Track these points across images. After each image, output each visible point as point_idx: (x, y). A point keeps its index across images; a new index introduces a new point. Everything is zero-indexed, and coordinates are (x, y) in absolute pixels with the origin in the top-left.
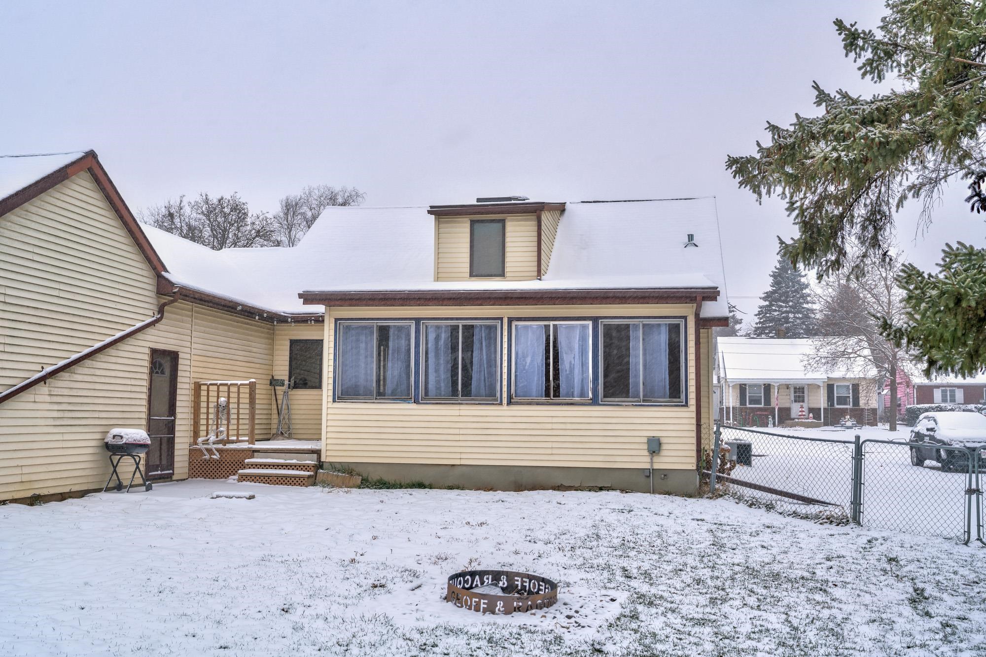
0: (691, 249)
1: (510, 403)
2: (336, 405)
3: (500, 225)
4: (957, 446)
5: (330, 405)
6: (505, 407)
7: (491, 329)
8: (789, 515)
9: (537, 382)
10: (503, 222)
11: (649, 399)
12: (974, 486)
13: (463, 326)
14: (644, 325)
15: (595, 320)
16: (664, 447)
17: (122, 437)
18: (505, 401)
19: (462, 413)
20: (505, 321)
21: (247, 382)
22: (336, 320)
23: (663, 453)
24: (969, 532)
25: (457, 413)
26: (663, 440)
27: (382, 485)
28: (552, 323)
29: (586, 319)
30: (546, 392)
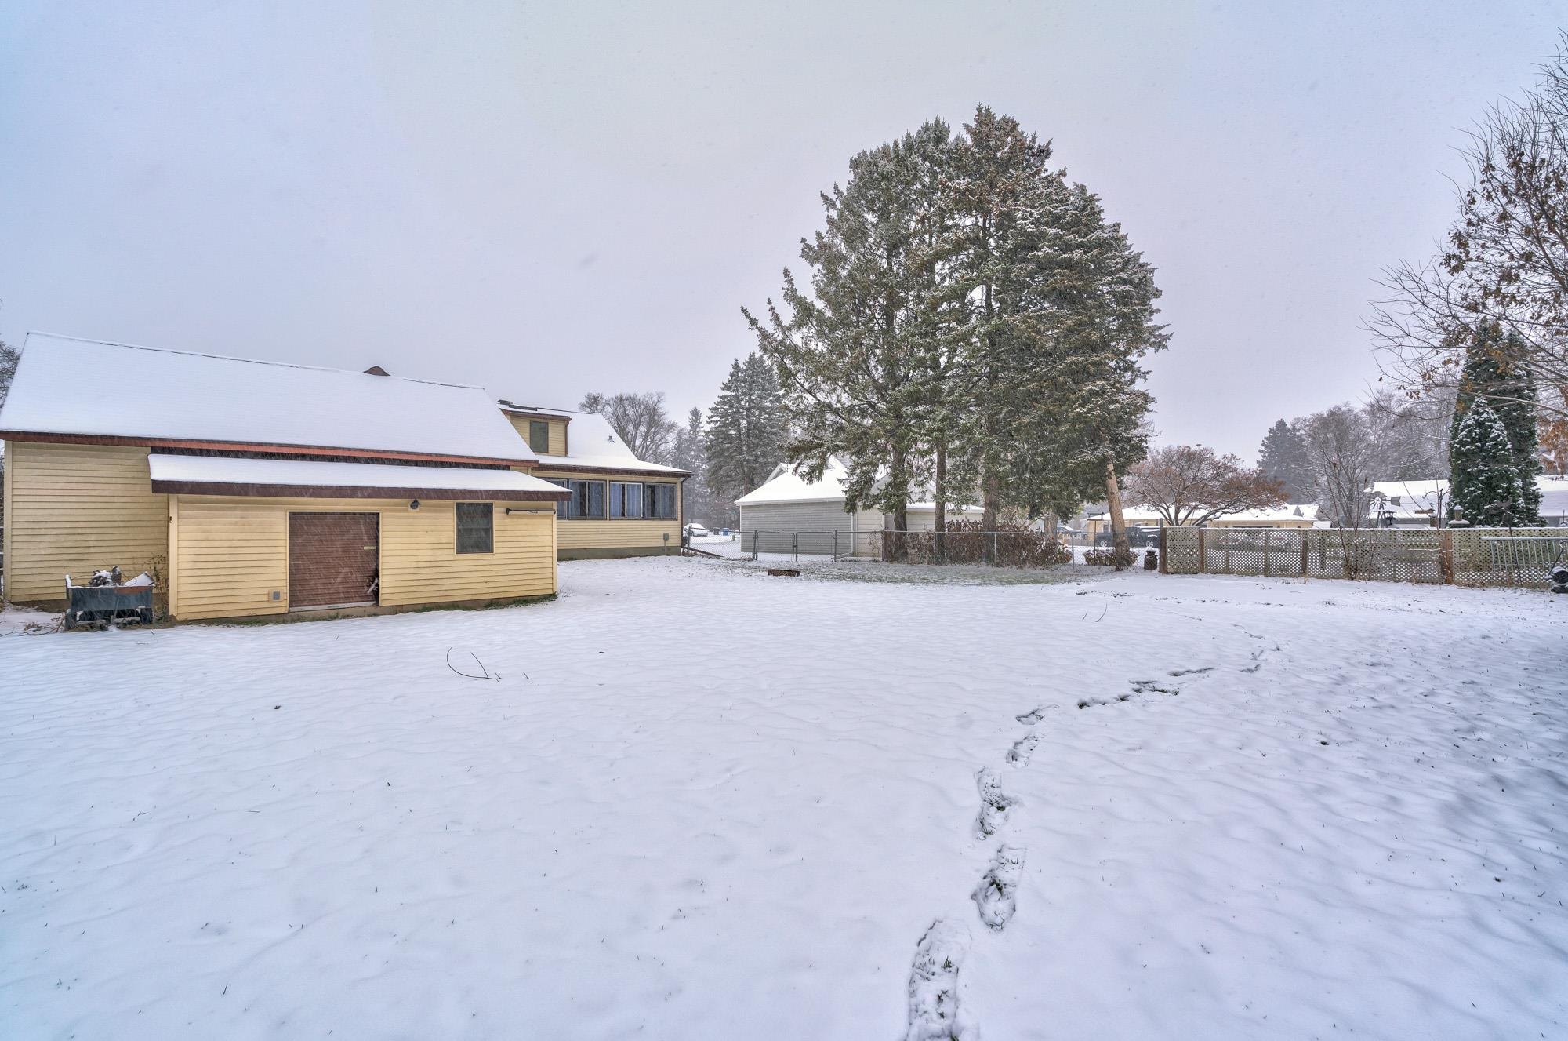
1: (610, 520)
3: (545, 425)
6: (608, 521)
7: (601, 486)
9: (619, 510)
10: (545, 423)
11: (663, 517)
12: (795, 545)
13: (588, 483)
14: (661, 486)
15: (644, 483)
16: (670, 537)
18: (608, 518)
20: (608, 481)
23: (668, 539)
24: (793, 559)
25: (587, 524)
26: (669, 534)
28: (626, 484)
29: (640, 482)
30: (623, 515)
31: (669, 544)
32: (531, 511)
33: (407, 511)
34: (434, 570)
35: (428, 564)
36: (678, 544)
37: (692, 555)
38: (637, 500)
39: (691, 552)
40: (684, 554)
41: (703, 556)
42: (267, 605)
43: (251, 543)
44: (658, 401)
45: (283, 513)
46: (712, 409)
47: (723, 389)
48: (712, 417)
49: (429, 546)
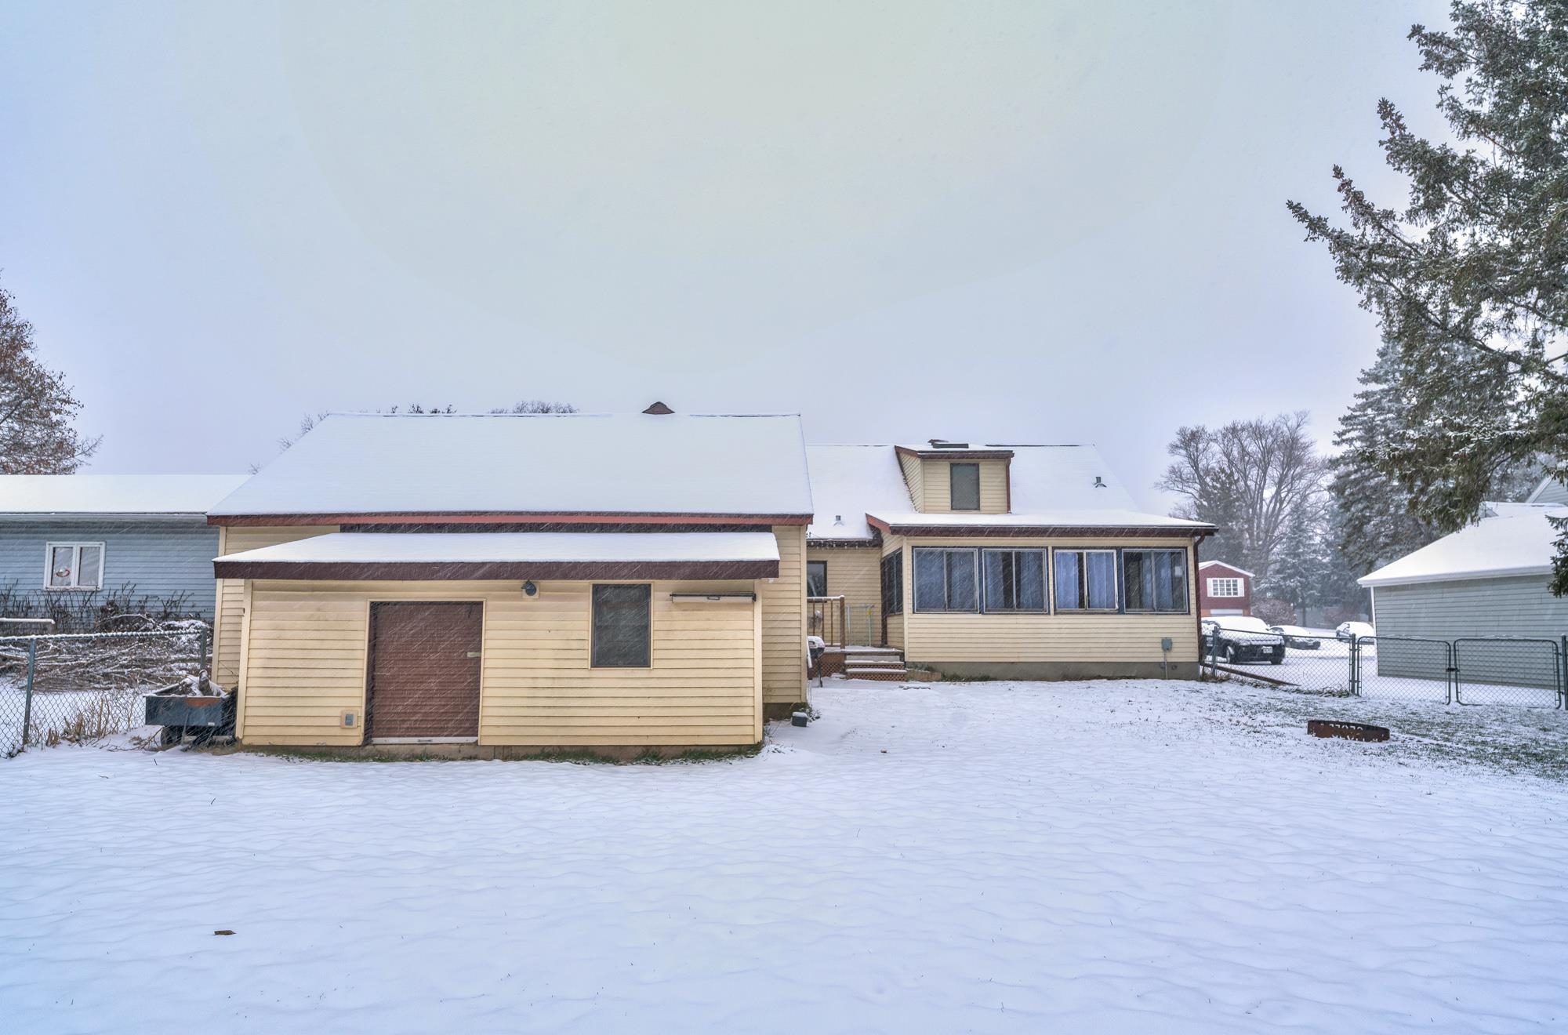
0: (1101, 488)
1: (1056, 613)
2: (915, 616)
3: (974, 468)
4: (1245, 644)
5: (910, 616)
6: (1052, 616)
7: (1038, 557)
8: (1293, 692)
9: (1073, 597)
10: (977, 466)
11: (1160, 609)
12: (1453, 667)
13: (1016, 553)
14: (1155, 553)
15: (1118, 549)
16: (1174, 645)
17: (814, 643)
18: (1052, 612)
19: (1018, 621)
20: (1050, 549)
21: (839, 598)
22: (913, 547)
23: (1174, 650)
24: (1450, 697)
25: (1014, 621)
26: (1173, 640)
27: (955, 678)
28: (1085, 552)
29: (1112, 548)
30: (1081, 604)
31: (1174, 657)
32: (708, 596)
33: (520, 598)
34: (556, 693)
35: (549, 683)
36: (1193, 657)
37: (1222, 680)
38: (1108, 580)
39: (1219, 673)
40: (1204, 678)
41: (1243, 683)
42: (338, 731)
43: (326, 645)
44: (1298, 426)
45: (363, 603)
46: (1345, 420)
47: (1364, 381)
48: (1344, 433)
49: (551, 654)
